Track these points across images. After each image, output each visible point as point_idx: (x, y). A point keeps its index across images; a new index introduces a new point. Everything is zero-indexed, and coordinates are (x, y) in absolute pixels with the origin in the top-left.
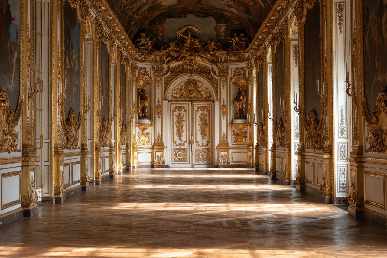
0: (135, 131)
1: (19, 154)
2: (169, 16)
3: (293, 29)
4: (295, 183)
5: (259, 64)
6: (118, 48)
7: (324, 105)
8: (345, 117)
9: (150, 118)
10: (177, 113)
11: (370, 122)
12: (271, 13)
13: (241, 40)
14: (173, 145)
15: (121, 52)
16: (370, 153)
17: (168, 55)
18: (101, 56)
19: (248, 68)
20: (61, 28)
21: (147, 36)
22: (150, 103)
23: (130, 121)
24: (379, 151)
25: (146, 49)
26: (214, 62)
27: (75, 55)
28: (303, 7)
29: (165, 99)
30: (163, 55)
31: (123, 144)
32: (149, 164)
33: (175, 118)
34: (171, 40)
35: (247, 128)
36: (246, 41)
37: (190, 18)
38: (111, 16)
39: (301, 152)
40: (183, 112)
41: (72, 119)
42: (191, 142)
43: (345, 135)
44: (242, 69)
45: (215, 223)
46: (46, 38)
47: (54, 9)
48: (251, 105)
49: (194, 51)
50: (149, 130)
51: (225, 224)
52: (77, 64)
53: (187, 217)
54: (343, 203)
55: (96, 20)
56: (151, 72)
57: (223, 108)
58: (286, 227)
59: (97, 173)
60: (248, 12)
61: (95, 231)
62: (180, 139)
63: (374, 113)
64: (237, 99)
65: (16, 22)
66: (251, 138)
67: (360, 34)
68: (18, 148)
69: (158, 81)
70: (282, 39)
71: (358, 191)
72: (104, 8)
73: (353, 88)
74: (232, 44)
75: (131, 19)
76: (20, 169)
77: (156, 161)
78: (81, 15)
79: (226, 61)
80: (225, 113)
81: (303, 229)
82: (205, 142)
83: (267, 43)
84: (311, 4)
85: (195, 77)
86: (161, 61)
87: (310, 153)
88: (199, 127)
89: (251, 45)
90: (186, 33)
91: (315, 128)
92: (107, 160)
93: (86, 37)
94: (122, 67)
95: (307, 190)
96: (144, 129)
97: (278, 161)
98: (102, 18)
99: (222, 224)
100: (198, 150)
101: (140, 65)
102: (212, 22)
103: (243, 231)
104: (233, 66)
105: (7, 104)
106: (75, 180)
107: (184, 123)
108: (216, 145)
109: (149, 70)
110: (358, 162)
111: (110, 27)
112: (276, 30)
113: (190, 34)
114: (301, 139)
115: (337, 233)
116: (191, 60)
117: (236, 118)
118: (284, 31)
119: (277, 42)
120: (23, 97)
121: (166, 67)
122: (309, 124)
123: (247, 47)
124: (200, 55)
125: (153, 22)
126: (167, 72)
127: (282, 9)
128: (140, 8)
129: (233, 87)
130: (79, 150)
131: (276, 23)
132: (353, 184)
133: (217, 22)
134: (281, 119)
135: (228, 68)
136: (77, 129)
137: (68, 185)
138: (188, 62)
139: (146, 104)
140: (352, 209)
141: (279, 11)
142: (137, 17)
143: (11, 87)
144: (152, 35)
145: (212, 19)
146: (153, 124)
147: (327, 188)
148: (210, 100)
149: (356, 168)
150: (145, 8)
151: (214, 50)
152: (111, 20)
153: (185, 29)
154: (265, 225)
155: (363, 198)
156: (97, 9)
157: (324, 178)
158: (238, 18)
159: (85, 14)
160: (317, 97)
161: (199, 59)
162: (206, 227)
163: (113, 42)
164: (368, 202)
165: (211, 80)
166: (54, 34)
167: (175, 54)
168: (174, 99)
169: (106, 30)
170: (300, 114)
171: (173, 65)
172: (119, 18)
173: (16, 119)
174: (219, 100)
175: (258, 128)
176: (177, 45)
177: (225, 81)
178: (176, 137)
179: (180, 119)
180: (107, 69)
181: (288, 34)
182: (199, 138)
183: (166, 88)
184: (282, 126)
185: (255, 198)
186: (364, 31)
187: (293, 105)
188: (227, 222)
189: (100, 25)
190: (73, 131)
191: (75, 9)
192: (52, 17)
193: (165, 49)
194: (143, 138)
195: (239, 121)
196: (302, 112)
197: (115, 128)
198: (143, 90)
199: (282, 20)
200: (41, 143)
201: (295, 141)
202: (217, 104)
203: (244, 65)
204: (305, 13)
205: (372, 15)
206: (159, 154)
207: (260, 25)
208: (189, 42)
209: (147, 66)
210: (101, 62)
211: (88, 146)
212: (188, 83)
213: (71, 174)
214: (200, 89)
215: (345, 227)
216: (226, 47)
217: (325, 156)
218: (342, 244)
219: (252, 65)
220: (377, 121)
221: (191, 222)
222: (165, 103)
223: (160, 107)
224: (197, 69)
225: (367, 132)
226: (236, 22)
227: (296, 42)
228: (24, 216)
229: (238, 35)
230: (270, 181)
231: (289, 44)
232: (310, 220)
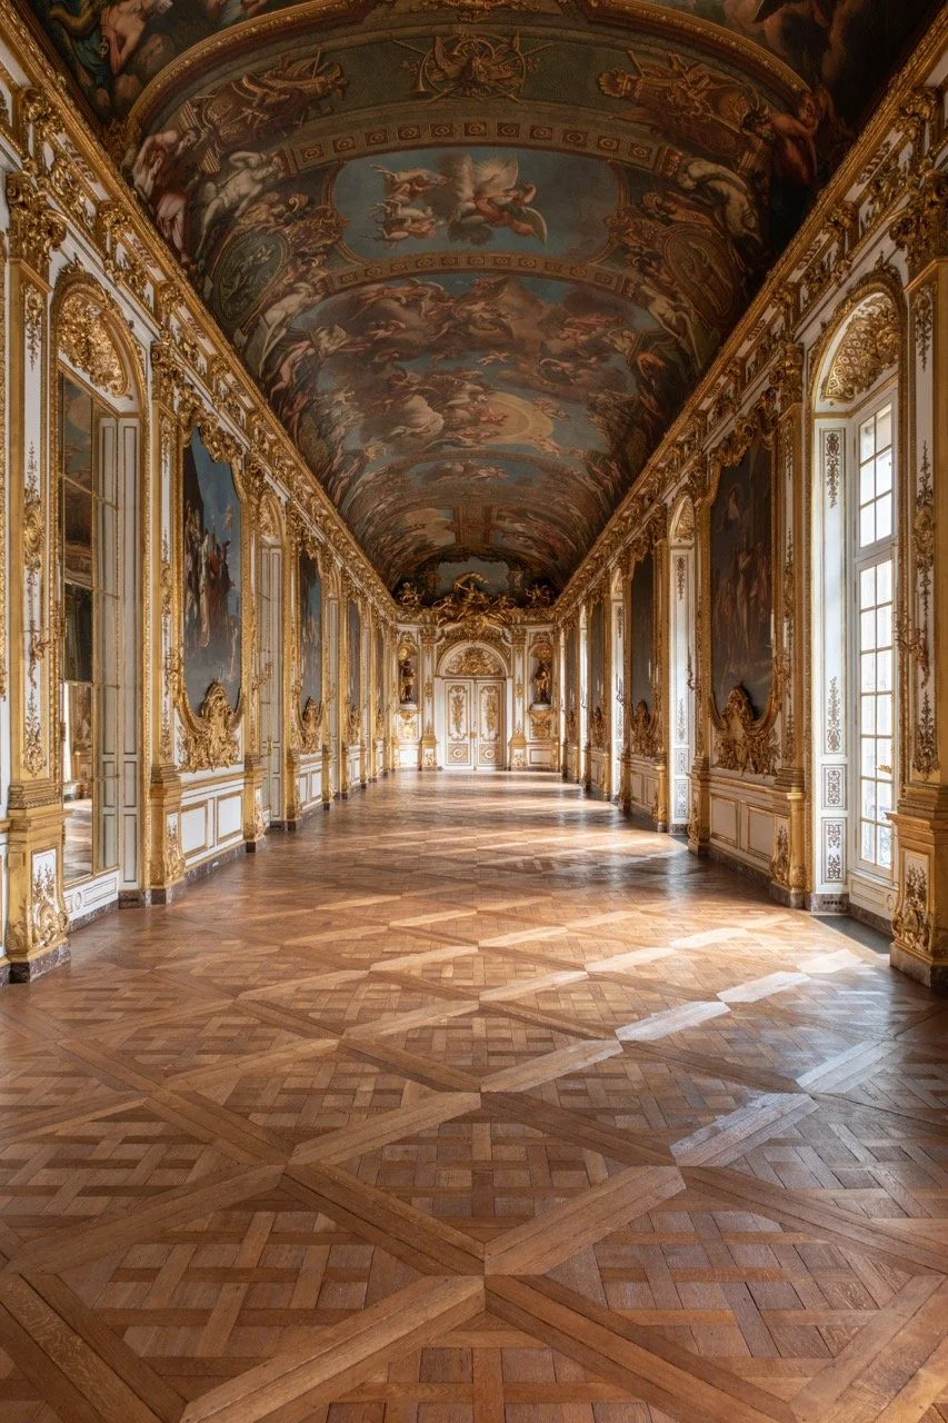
0: (396, 720)
1: (240, 768)
2: (443, 560)
3: (616, 584)
4: (617, 799)
5: (568, 628)
6: (373, 606)
7: (657, 698)
8: (685, 715)
9: (417, 702)
10: (454, 694)
11: (719, 728)
12: (586, 561)
13: (543, 594)
14: (449, 740)
15: (377, 612)
16: (719, 770)
17: (442, 614)
18: (350, 620)
19: (553, 632)
20: (296, 589)
21: (412, 587)
22: (417, 681)
23: (389, 707)
24: (730, 768)
25: (411, 606)
26: (505, 624)
27: (314, 624)
28: (629, 558)
29: (437, 676)
30: (434, 615)
31: (379, 739)
32: (415, 766)
33: (452, 702)
34: (447, 594)
35: (552, 717)
36: (551, 596)
37: (473, 562)
38: (363, 563)
39: (626, 758)
40: (462, 694)
41: (311, 713)
42: (473, 735)
43: (686, 739)
44: (546, 634)
45: (507, 864)
46: (276, 604)
47: (287, 562)
48: (558, 684)
49: (478, 608)
50: (415, 718)
51: (520, 865)
52: (317, 635)
53: (470, 853)
54: (683, 832)
55: (343, 571)
56: (418, 638)
57: (518, 688)
58: (603, 871)
59: (345, 783)
60: (554, 556)
61: (343, 876)
62: (458, 731)
63: (725, 716)
64: (538, 675)
65: (235, 588)
66: (557, 731)
67: (707, 605)
68: (239, 759)
69: (429, 650)
70: (601, 598)
71: (702, 820)
72: (353, 553)
73: (697, 680)
74: (531, 599)
75: (390, 564)
76: (242, 787)
77: (425, 761)
78: (323, 567)
79: (523, 623)
80: (521, 694)
81: (626, 875)
82: (493, 735)
83: (580, 601)
84: (641, 554)
85: (479, 645)
86: (431, 622)
87: (637, 760)
88: (484, 714)
89: (557, 602)
90: (467, 583)
91: (645, 727)
92: (358, 763)
93: (330, 595)
94: (379, 632)
95: (633, 810)
96: (408, 717)
97: (593, 765)
98: (351, 568)
99: (515, 866)
100: (482, 747)
101: (402, 628)
102: (503, 567)
103: (545, 877)
104: (531, 630)
105: (224, 702)
106: (314, 795)
107: (464, 709)
108: (508, 740)
109: (415, 635)
110: (702, 781)
111: (361, 580)
112: (593, 585)
113: (472, 585)
114: (626, 739)
115: (673, 881)
116: (474, 622)
117: (536, 702)
118: (604, 587)
119: (593, 602)
120: (245, 689)
121: (438, 630)
122: (637, 721)
123: (552, 603)
124: (486, 615)
125: (422, 568)
126: (440, 638)
127: (601, 556)
128: (404, 549)
129: (532, 659)
130: (320, 754)
131: (592, 575)
132: (695, 810)
133: (511, 568)
134: (599, 710)
135: (525, 632)
136: (317, 726)
137: (305, 803)
138: (469, 624)
139: (411, 682)
140: (694, 844)
141: (596, 559)
142: (399, 561)
143: (230, 677)
144: (420, 585)
145: (504, 564)
146: (421, 710)
147: (660, 812)
148: (500, 676)
149: (698, 789)
150: (411, 549)
151: (505, 607)
152: (363, 570)
153: (465, 578)
154: (573, 868)
155: (708, 829)
156: (344, 556)
157: (656, 797)
158: (540, 563)
159: (328, 566)
160: (648, 685)
161: (485, 619)
162: (495, 871)
163: (366, 599)
164: (715, 836)
165: (502, 649)
166: (286, 599)
167: (452, 613)
168: (451, 676)
169: (357, 583)
170: (625, 705)
171: (449, 627)
172: (375, 566)
173: (237, 720)
174: (513, 677)
175: (567, 718)
176: (454, 601)
177: (521, 651)
178: (453, 727)
179: (458, 703)
180: (358, 636)
181: (609, 592)
182: (485, 730)
183: (439, 660)
184: (600, 718)
185: (561, 822)
186: (713, 602)
187: (614, 693)
188: (524, 862)
189: (348, 578)
190: (311, 729)
191: (315, 560)
192: (283, 574)
193: (438, 605)
194: (407, 729)
195: (541, 707)
196: (628, 704)
197: (368, 717)
198: (407, 663)
199: (601, 572)
200: (270, 749)
201: (617, 741)
202: (509, 682)
203: (548, 628)
204: (633, 566)
205: (724, 582)
206: (428, 751)
207: (571, 575)
208: (471, 595)
209: (413, 629)
210: (349, 629)
211: (332, 748)
212: (470, 653)
213: (309, 787)
214: (487, 662)
215: (684, 871)
216: (523, 602)
217: (659, 768)
218: (679, 900)
219: (558, 629)
220: (729, 727)
221: (474, 862)
222: (437, 681)
223: (430, 686)
224: (483, 634)
225: (714, 739)
226: (537, 569)
227: (620, 604)
228: (248, 851)
229: (540, 587)
230: (582, 794)
231: (610, 606)
232: (636, 860)
